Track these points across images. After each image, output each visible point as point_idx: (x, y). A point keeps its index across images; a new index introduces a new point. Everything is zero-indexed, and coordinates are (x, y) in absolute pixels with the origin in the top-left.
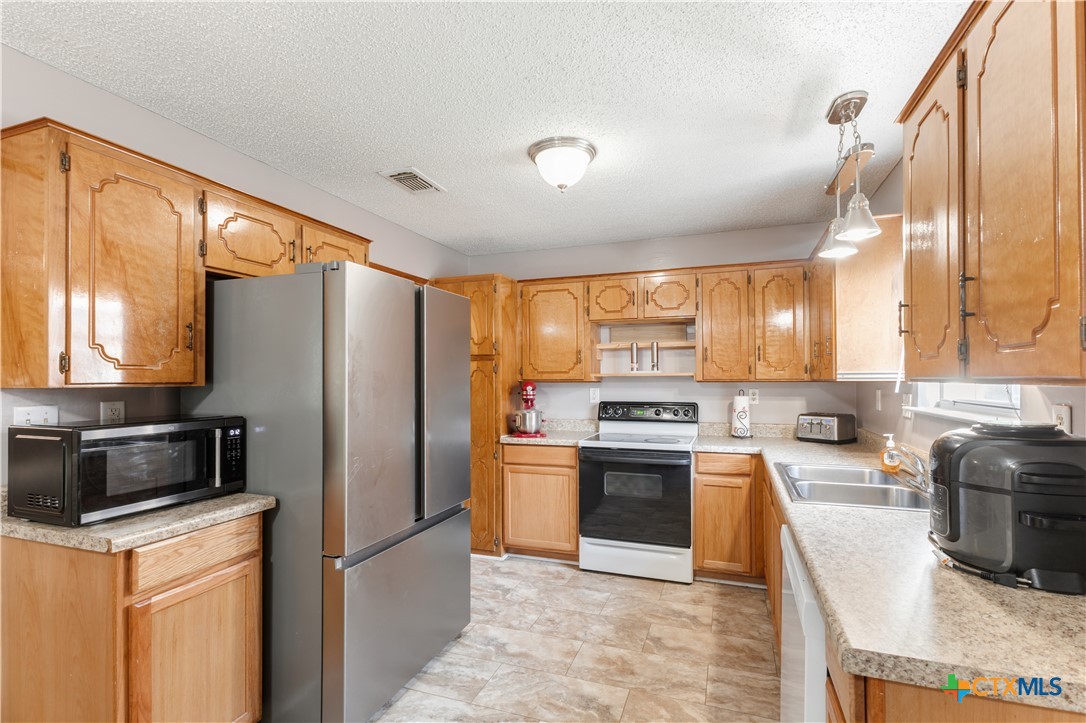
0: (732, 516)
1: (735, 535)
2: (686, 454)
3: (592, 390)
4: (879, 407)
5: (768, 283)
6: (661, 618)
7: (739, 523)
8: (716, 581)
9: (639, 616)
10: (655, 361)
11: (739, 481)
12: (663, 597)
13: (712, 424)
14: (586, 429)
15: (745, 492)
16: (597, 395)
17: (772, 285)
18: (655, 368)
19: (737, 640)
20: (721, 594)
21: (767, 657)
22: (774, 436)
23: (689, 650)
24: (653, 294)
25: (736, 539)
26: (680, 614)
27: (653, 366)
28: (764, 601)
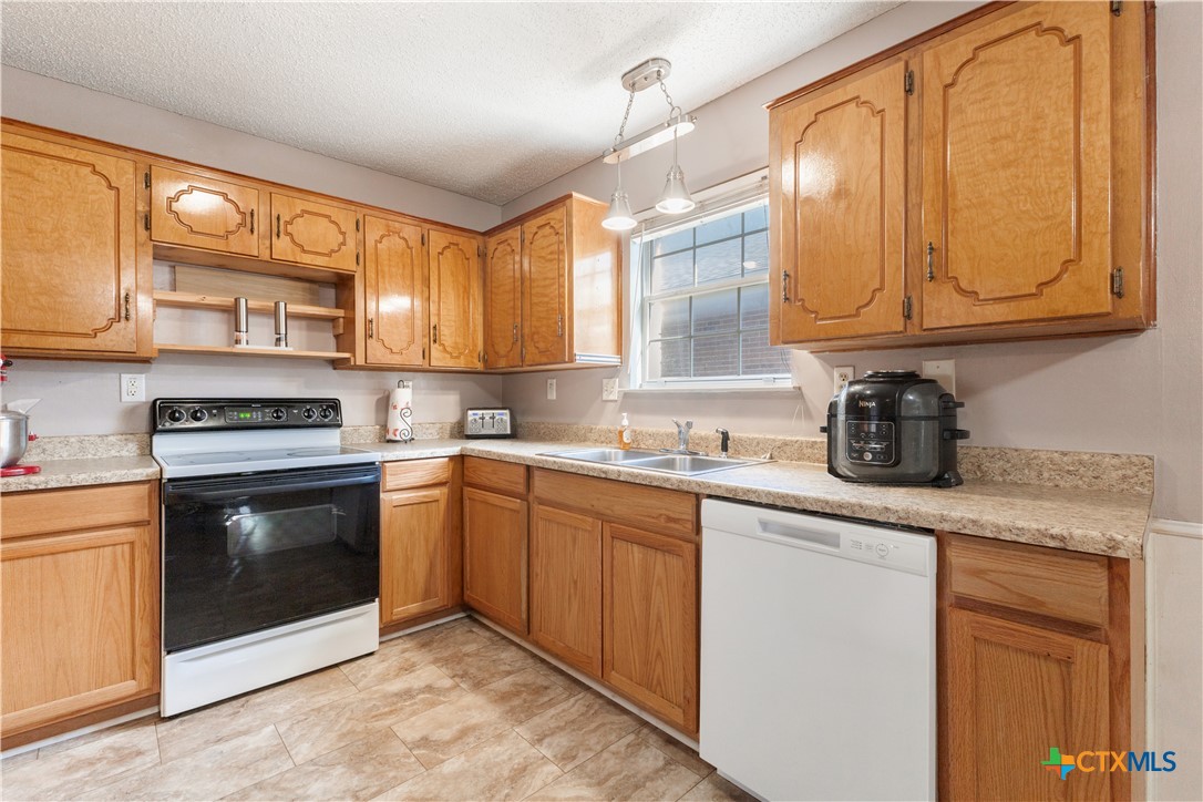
0: (427, 541)
1: (431, 564)
2: (369, 466)
3: (126, 378)
4: (552, 395)
5: (444, 248)
6: (391, 712)
7: (436, 545)
8: (401, 633)
9: (360, 728)
10: (283, 331)
11: (436, 492)
12: (361, 685)
13: (356, 429)
14: (114, 453)
15: (442, 505)
16: (140, 388)
17: (448, 253)
18: (283, 343)
19: (504, 684)
20: (424, 645)
21: (546, 684)
22: (430, 437)
23: (473, 728)
24: (287, 223)
25: (432, 566)
26: (408, 694)
27: (278, 340)
28: (471, 631)
